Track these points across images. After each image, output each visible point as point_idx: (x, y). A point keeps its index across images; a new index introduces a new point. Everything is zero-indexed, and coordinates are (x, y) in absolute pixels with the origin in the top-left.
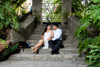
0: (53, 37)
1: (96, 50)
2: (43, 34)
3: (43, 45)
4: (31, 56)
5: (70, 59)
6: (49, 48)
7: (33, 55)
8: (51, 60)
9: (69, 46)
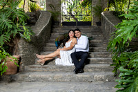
4: (49, 76)
5: (102, 80)
7: (51, 75)
8: (76, 81)
9: (101, 61)
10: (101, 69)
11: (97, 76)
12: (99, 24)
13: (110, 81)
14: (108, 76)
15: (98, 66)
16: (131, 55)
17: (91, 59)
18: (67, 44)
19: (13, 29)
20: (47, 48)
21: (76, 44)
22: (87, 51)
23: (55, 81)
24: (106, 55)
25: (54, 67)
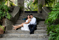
5: (42, 37)
7: (19, 35)
8: (30, 37)
9: (42, 28)
10: (42, 32)
11: (40, 35)
12: (41, 12)
13: (45, 38)
14: (45, 35)
15: (40, 31)
16: (55, 26)
17: (37, 28)
18: (26, 21)
19: (2, 14)
20: (18, 22)
21: (31, 21)
22: (36, 24)
23: (21, 37)
24: (44, 26)
25: (21, 31)
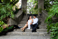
0: (33, 23)
1: (55, 29)
2: (27, 21)
3: (27, 27)
4: (21, 33)
5: (42, 35)
6: (31, 28)
10: (42, 31)
12: (41, 15)
14: (45, 33)
20: (21, 23)
23: (23, 35)
